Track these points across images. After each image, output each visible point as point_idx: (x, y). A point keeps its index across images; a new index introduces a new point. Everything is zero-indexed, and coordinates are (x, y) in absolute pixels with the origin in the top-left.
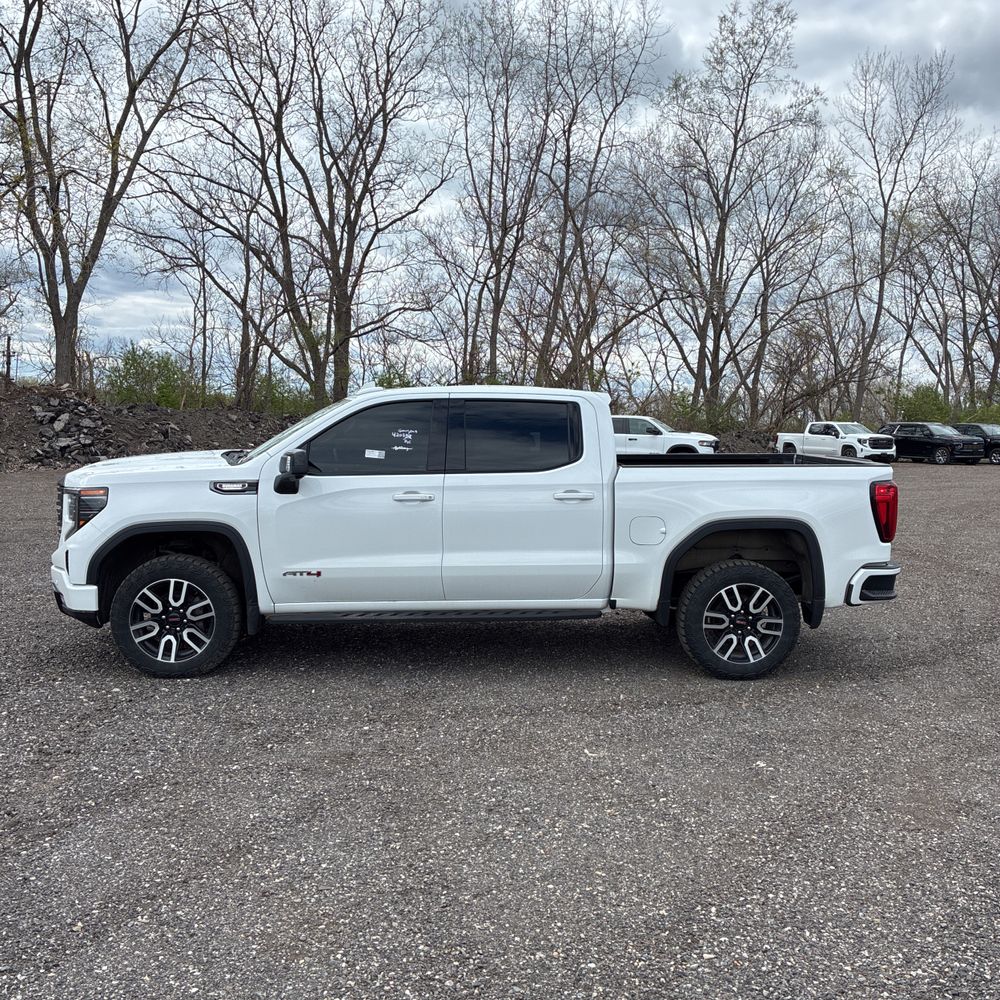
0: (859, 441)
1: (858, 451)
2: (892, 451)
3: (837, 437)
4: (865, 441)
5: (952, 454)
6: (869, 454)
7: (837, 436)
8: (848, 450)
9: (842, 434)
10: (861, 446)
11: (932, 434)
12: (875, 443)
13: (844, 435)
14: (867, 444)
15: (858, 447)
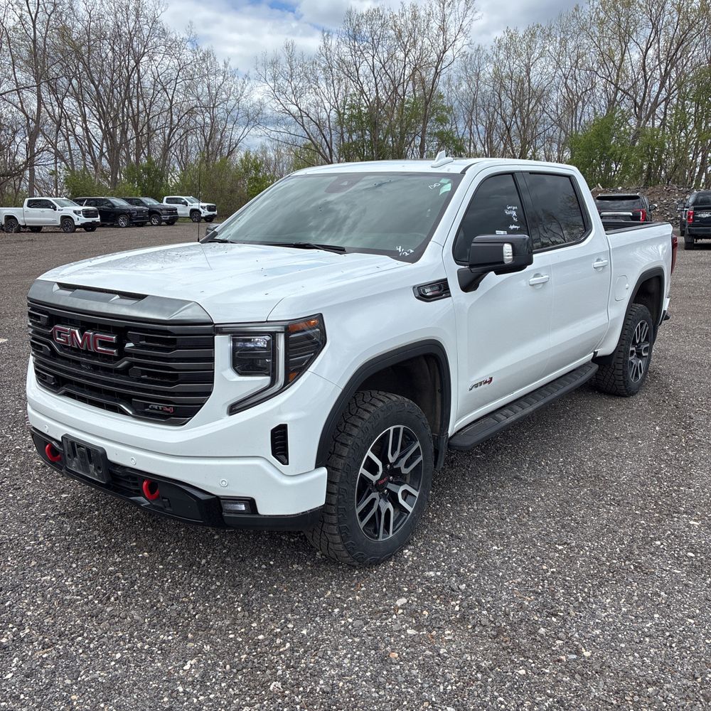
0: (75, 212)
1: (75, 220)
2: (98, 219)
3: (55, 210)
4: (79, 212)
5: (131, 220)
6: (84, 222)
7: (55, 208)
8: (66, 219)
9: (58, 207)
10: (77, 216)
11: (114, 206)
12: (87, 214)
13: (60, 208)
14: (81, 215)
15: (75, 217)
